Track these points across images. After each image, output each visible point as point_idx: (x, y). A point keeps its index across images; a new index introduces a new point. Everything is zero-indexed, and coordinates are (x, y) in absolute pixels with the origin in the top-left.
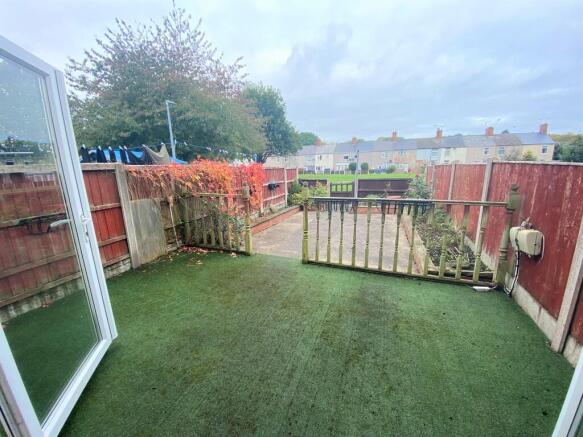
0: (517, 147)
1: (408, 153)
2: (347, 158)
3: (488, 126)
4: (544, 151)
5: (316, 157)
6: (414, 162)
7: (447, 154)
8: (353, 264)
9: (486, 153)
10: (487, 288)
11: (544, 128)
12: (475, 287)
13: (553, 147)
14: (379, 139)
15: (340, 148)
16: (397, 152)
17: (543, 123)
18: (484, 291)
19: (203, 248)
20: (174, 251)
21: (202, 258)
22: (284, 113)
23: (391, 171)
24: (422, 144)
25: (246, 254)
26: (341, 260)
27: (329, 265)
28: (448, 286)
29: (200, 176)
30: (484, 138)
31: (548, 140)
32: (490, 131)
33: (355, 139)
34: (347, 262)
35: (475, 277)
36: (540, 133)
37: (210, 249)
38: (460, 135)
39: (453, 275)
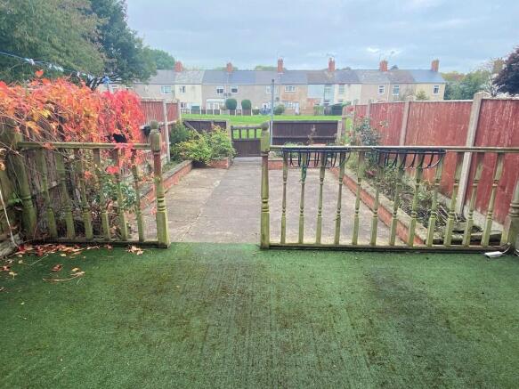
0: (410, 86)
1: (297, 89)
2: (222, 91)
3: (382, 59)
4: (436, 90)
5: (177, 88)
6: (304, 101)
7: (341, 91)
8: (337, 242)
9: (381, 91)
10: (498, 253)
11: (435, 64)
12: (487, 254)
13: (444, 86)
14: (257, 67)
15: (210, 77)
16: (284, 87)
17: (435, 59)
18: (497, 257)
19: (68, 244)
20: (10, 256)
21: (77, 262)
22: (123, 15)
23: (279, 111)
24: (313, 78)
25: (159, 246)
26: (319, 238)
27: (302, 248)
28: (459, 256)
29: (51, 110)
30: (378, 74)
31: (439, 79)
32: (384, 64)
33: (229, 65)
34: (328, 240)
35: (484, 241)
36: (432, 70)
37: (80, 244)
38: (348, 69)
39: (459, 242)
